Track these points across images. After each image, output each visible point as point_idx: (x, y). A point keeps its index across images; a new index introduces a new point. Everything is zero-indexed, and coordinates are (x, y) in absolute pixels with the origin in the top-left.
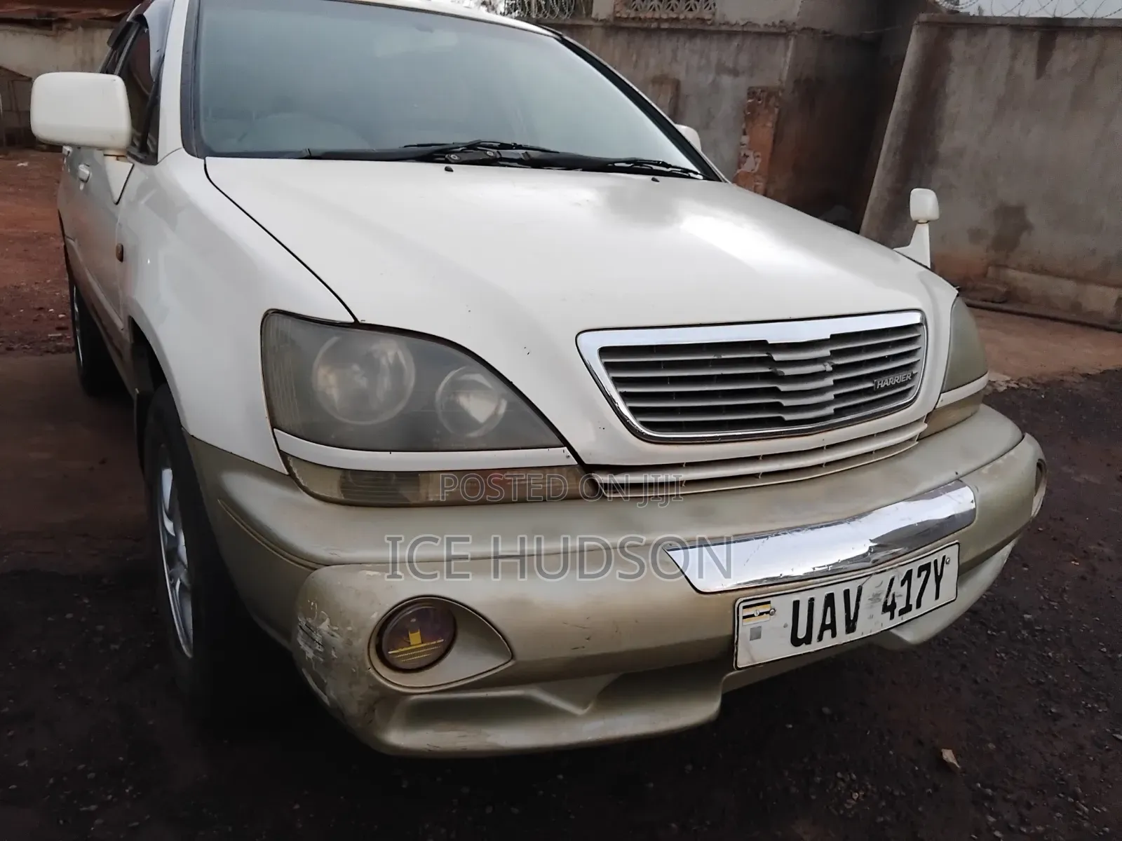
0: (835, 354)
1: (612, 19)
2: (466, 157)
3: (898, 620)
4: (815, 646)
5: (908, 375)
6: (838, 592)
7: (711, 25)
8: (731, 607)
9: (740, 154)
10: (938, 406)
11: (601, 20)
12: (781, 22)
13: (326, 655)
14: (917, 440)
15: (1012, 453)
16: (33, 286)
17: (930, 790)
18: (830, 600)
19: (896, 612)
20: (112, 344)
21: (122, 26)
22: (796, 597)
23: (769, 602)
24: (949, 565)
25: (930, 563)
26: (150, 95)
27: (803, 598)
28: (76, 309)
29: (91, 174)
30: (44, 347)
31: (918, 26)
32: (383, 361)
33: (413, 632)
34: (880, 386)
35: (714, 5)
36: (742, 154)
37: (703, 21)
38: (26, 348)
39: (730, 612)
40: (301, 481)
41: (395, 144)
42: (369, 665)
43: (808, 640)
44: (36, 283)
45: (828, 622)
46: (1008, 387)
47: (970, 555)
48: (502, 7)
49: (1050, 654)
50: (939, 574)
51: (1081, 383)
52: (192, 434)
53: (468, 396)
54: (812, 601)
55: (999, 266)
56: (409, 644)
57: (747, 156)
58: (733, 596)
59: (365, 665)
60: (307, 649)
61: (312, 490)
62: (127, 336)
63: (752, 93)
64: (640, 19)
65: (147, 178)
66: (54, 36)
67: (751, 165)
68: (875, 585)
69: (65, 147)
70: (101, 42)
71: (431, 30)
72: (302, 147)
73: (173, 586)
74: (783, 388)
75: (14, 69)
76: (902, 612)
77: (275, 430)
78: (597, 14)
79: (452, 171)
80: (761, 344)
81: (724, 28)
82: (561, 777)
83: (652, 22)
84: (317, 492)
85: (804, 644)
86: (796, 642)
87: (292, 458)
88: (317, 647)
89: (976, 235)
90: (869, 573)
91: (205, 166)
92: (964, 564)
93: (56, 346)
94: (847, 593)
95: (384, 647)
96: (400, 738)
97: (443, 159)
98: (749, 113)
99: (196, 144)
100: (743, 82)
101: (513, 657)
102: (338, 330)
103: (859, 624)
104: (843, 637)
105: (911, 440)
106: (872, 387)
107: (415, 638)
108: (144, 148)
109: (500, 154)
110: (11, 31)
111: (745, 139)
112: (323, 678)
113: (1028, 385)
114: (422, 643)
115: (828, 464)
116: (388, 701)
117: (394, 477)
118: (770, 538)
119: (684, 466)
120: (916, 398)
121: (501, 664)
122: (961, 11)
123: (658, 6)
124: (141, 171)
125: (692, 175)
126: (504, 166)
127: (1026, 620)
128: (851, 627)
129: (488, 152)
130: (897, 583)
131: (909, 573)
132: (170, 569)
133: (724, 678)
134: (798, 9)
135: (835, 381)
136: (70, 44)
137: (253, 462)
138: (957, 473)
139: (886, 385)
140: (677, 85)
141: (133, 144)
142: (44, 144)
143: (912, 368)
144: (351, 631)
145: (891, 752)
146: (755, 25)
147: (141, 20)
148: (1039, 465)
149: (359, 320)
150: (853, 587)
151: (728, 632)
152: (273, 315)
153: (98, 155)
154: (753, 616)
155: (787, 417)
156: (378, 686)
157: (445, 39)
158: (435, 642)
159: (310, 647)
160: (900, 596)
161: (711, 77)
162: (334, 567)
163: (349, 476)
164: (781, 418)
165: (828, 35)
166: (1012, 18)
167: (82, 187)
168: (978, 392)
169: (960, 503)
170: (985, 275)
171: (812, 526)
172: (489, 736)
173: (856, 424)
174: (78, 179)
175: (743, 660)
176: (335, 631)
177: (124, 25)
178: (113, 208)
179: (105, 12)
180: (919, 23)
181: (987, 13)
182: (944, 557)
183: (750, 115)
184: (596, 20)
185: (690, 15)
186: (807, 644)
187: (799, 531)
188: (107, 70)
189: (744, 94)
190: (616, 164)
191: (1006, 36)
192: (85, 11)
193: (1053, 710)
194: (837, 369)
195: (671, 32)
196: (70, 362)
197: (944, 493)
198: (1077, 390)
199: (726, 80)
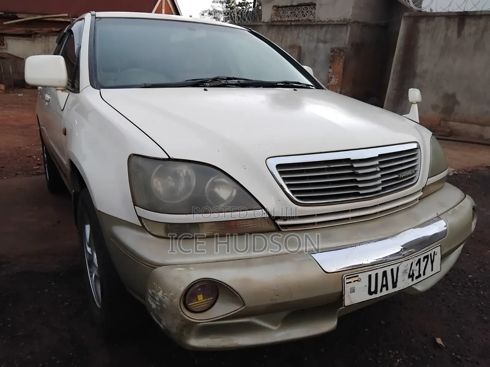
0: (381, 163)
1: (270, 22)
2: (212, 84)
3: (415, 281)
4: (379, 295)
5: (413, 171)
6: (388, 270)
7: (314, 22)
8: (341, 278)
9: (329, 77)
10: (427, 184)
11: (266, 22)
12: (344, 19)
13: (161, 306)
14: (419, 200)
15: (461, 204)
16: (26, 147)
17: (432, 357)
18: (385, 273)
19: (414, 278)
20: (62, 171)
21: (62, 34)
22: (370, 273)
23: (358, 276)
24: (437, 255)
25: (428, 255)
26: (75, 64)
27: (373, 273)
28: (45, 156)
29: (51, 98)
30: (31, 173)
31: (404, 18)
32: (181, 175)
33: (199, 295)
34: (401, 176)
35: (315, 13)
36: (330, 76)
37: (310, 20)
38: (24, 174)
39: (341, 281)
40: (148, 229)
41: (181, 80)
42: (180, 310)
43: (376, 292)
44: (27, 146)
45: (384, 283)
46: (453, 173)
47: (446, 251)
48: (222, 19)
49: (482, 293)
50: (432, 260)
51: (486, 170)
52: (99, 210)
53: (219, 188)
54: (377, 274)
55: (445, 120)
56: (198, 300)
57: (332, 78)
58: (342, 274)
59: (179, 310)
60: (152, 304)
61: (152, 233)
62: (68, 167)
63: (333, 50)
64: (282, 21)
65: (75, 99)
66: (33, 41)
67: (334, 81)
68: (404, 266)
69: (39, 87)
70: (53, 42)
71: (195, 30)
72: (141, 82)
73: (91, 276)
74: (359, 179)
75: (16, 55)
76: (417, 278)
77: (135, 207)
78: (264, 20)
79: (207, 90)
80: (348, 160)
81: (319, 23)
82: (265, 356)
83: (287, 22)
84: (154, 233)
85: (374, 294)
86: (370, 293)
87: (143, 219)
88: (157, 303)
89: (435, 107)
90: (402, 261)
91: (100, 92)
92: (443, 255)
93: (37, 173)
94: (392, 270)
95: (187, 302)
96: (195, 342)
97: (203, 85)
98: (332, 59)
99: (96, 84)
100: (329, 46)
101: (244, 305)
102: (162, 162)
103: (398, 284)
104: (391, 290)
105: (416, 200)
106: (398, 177)
107: (200, 297)
108: (73, 86)
109: (227, 82)
110: (14, 39)
111: (331, 70)
112: (160, 316)
113: (463, 172)
114: (203, 299)
115: (380, 212)
116: (189, 326)
117: (188, 226)
118: (357, 247)
119: (316, 215)
120: (417, 181)
121: (238, 308)
122: (423, 10)
123: (290, 15)
124: (73, 96)
125: (311, 87)
126: (229, 87)
127: (469, 278)
128: (394, 285)
129: (222, 82)
130: (414, 265)
131: (419, 260)
132: (90, 269)
133: (338, 310)
134: (351, 14)
135: (381, 175)
136: (39, 44)
137: (126, 221)
138: (437, 214)
139: (404, 176)
140: (300, 48)
141: (68, 85)
142: (29, 86)
143: (414, 168)
144: (172, 295)
145: (413, 340)
146: (333, 21)
147: (70, 32)
148: (473, 209)
149: (171, 157)
150: (395, 267)
151: (341, 290)
152: (133, 157)
153: (53, 90)
154: (351, 282)
155: (361, 192)
156: (184, 320)
157: (201, 33)
158: (209, 299)
159: (154, 303)
160: (416, 270)
161: (315, 44)
162: (164, 267)
163: (168, 225)
164: (358, 193)
165: (365, 24)
166: (446, 12)
167: (47, 104)
168: (444, 177)
169: (440, 227)
170: (440, 125)
171: (375, 241)
172: (235, 340)
173: (391, 194)
174: (45, 101)
175: (347, 303)
176: (165, 295)
177: (62, 35)
178: (61, 112)
179: (54, 29)
180: (404, 17)
181: (434, 11)
182: (434, 252)
183: (332, 60)
184: (264, 22)
185: (304, 18)
186: (375, 294)
187: (369, 243)
188: (57, 53)
189: (329, 51)
190: (277, 84)
191: (443, 20)
192: (45, 29)
193: (485, 318)
194: (382, 169)
195: (296, 26)
196: (43, 178)
197: (433, 223)
198: (484, 173)
199: (321, 45)
